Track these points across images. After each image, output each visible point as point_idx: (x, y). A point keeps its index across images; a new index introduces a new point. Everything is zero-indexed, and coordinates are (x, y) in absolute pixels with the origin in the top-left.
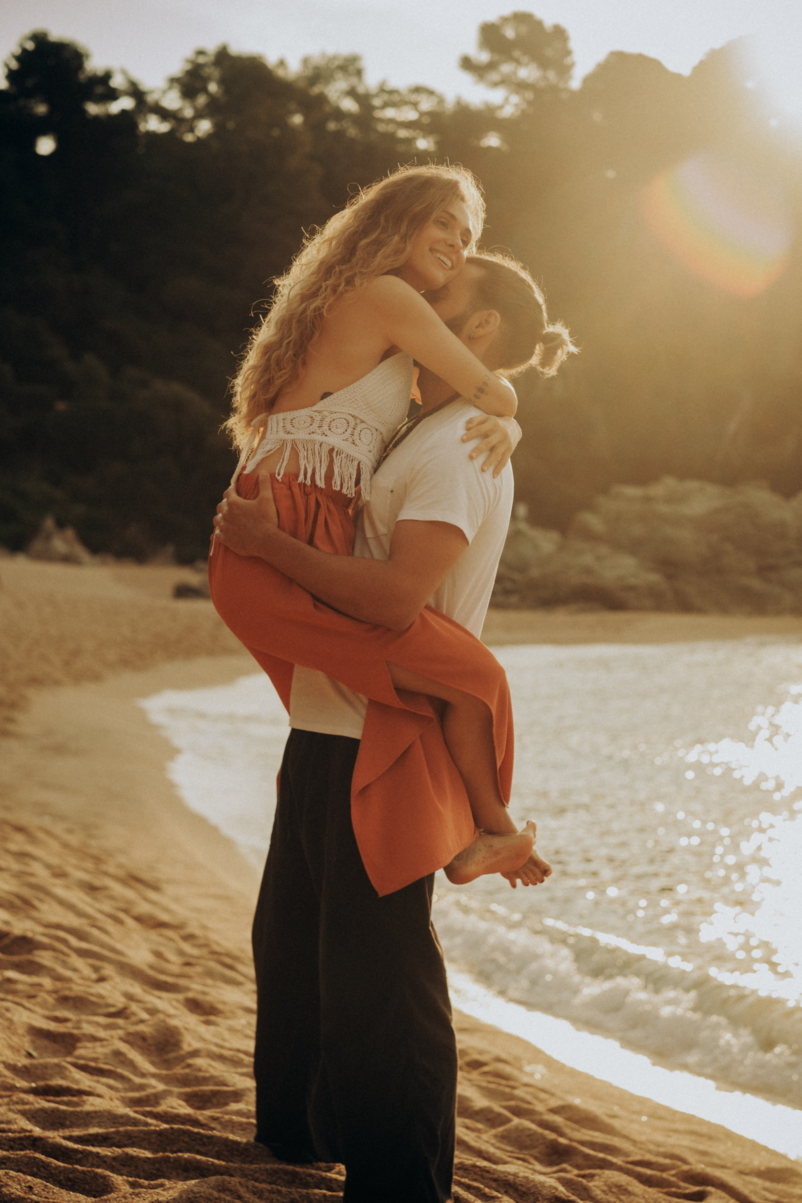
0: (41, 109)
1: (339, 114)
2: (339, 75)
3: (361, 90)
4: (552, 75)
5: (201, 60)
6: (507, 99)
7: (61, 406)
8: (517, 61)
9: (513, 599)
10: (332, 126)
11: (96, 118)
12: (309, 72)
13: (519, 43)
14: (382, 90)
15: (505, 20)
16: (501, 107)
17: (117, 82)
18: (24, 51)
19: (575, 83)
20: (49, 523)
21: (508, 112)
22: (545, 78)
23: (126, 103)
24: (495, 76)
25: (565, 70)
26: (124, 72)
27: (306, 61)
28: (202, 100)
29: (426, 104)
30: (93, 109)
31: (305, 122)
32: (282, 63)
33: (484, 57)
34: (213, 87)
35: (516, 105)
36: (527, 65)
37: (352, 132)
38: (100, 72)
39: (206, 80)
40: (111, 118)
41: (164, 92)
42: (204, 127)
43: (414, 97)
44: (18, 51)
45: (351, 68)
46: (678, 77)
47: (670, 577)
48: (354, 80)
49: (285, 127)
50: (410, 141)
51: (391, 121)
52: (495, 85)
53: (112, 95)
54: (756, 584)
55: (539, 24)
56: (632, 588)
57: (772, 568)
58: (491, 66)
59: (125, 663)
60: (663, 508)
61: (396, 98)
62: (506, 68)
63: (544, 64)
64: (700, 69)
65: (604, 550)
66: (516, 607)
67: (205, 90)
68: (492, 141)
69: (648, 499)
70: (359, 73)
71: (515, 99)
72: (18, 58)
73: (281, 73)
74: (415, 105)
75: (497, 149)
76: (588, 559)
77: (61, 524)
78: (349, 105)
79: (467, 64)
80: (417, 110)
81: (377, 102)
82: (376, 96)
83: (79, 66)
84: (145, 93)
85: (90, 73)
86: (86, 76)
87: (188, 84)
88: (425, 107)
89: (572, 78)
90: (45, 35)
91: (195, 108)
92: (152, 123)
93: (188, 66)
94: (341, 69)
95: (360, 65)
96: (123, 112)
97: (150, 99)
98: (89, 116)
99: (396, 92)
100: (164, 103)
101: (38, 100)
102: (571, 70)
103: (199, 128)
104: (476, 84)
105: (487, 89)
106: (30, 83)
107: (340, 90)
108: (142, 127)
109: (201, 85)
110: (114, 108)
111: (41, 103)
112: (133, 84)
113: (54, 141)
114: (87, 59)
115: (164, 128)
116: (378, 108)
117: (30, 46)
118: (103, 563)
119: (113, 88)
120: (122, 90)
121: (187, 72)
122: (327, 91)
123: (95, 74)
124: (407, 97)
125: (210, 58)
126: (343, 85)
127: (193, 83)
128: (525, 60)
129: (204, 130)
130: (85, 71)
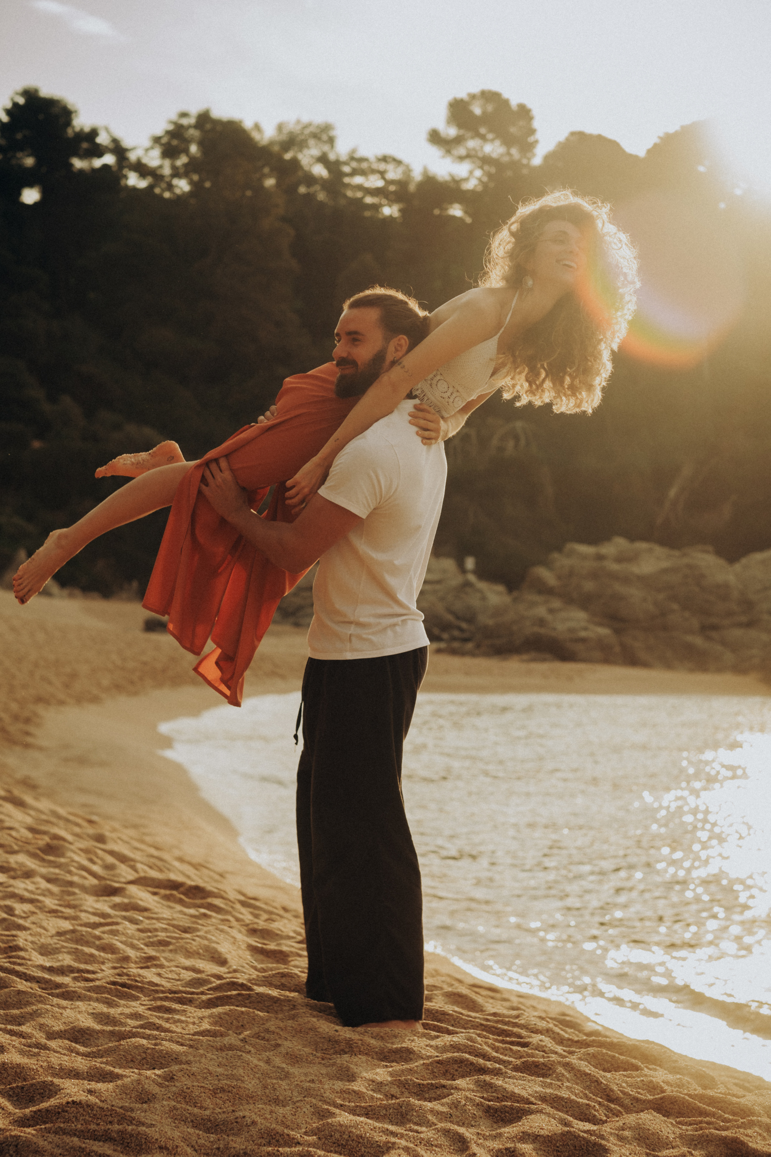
0: (29, 161)
1: (310, 180)
2: (312, 142)
3: (332, 157)
4: (515, 152)
5: (185, 122)
6: (471, 172)
7: (36, 444)
8: (483, 138)
9: (470, 646)
10: (302, 190)
11: (81, 171)
12: (284, 137)
13: (485, 119)
14: (352, 157)
15: (473, 97)
16: (466, 180)
17: (102, 139)
18: (15, 105)
19: (537, 161)
21: (471, 185)
22: (509, 154)
23: (109, 159)
24: (461, 151)
25: (528, 148)
26: (107, 130)
27: (280, 128)
28: (182, 160)
29: (394, 174)
30: (78, 164)
31: (278, 185)
32: (257, 127)
33: (452, 132)
34: (194, 149)
35: (480, 180)
36: (492, 140)
37: (321, 196)
38: (87, 129)
39: (187, 142)
40: (94, 171)
41: (147, 150)
42: (183, 185)
43: (382, 166)
44: (9, 105)
45: (325, 137)
46: (635, 158)
47: (617, 632)
48: (326, 148)
49: (259, 189)
50: (376, 207)
51: (360, 187)
52: (461, 158)
53: (98, 151)
54: (698, 641)
55: (506, 103)
56: (583, 640)
57: (714, 628)
58: (458, 140)
59: (118, 688)
60: (615, 567)
61: (364, 165)
62: (472, 144)
63: (508, 141)
64: (654, 151)
65: (556, 604)
66: (472, 654)
67: (186, 151)
68: (456, 211)
69: (600, 557)
70: (331, 141)
71: (478, 173)
72: (8, 112)
73: (256, 136)
74: (382, 174)
75: (460, 219)
76: (541, 611)
78: (319, 171)
79: (435, 137)
80: (383, 178)
81: (346, 169)
82: (346, 163)
83: (68, 123)
84: (126, 150)
85: (77, 129)
86: (74, 131)
87: (168, 144)
88: (391, 175)
89: (534, 155)
90: (36, 91)
91: (174, 167)
92: (133, 180)
93: (171, 127)
94: (315, 136)
95: (332, 133)
96: (105, 167)
97: (133, 157)
98: (74, 170)
99: (365, 160)
100: (145, 161)
101: (26, 153)
102: (534, 147)
103: (177, 186)
104: (443, 157)
105: (453, 162)
106: (19, 136)
107: (312, 157)
108: (123, 182)
109: (183, 146)
110: (97, 163)
111: (28, 156)
112: (115, 141)
113: (39, 192)
114: (76, 116)
115: (142, 184)
116: (347, 175)
117: (21, 101)
118: (71, 596)
119: (98, 146)
120: (106, 147)
121: (168, 132)
122: (300, 156)
123: (82, 130)
124: (375, 166)
125: (192, 121)
126: (315, 152)
127: (175, 142)
128: (490, 136)
129: (181, 189)
130: (73, 127)
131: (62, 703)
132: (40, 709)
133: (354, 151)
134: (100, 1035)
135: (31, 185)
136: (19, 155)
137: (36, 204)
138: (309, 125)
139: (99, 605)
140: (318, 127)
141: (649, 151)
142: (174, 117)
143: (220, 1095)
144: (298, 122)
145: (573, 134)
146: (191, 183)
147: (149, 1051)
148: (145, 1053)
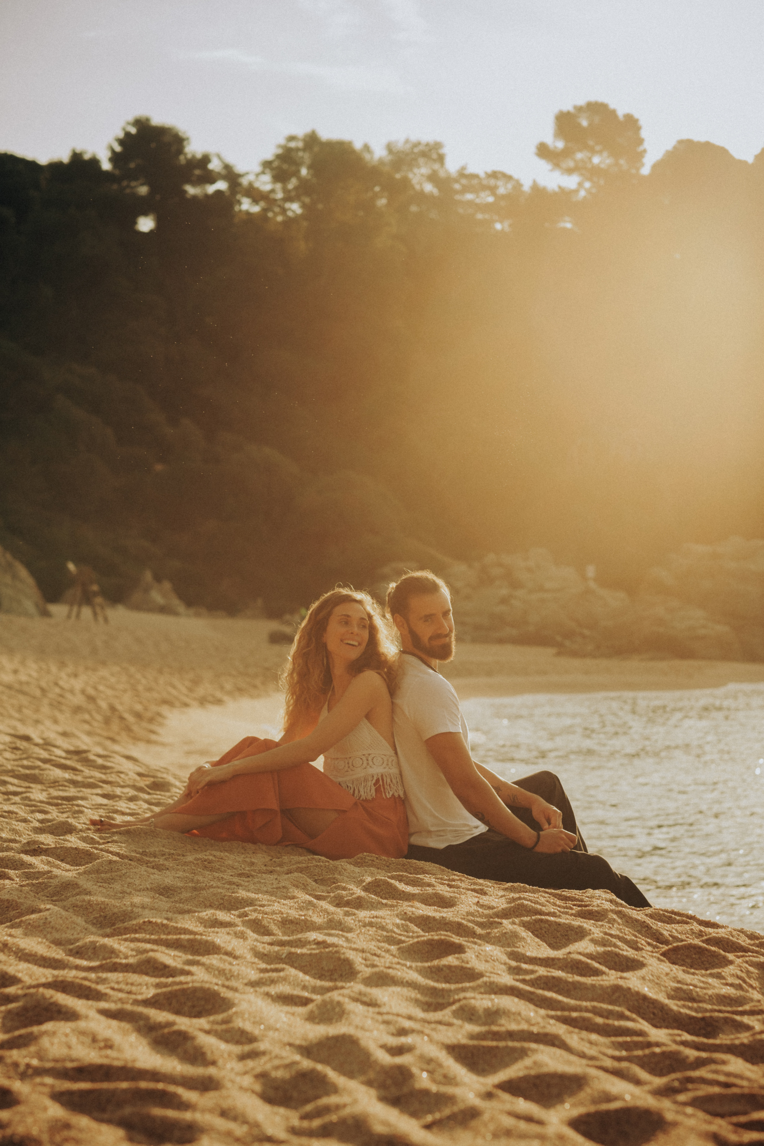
0: (143, 190)
1: (421, 198)
2: (421, 161)
3: (442, 174)
4: (623, 162)
5: (293, 145)
6: (580, 184)
7: (159, 467)
8: (591, 150)
9: (590, 648)
10: (414, 208)
11: (195, 197)
12: (393, 156)
13: (592, 130)
14: (462, 174)
15: (579, 109)
16: (576, 191)
17: (214, 165)
18: (128, 134)
19: (646, 170)
20: (148, 576)
21: (580, 196)
22: (617, 165)
23: (221, 185)
24: (570, 163)
25: (636, 157)
26: (219, 156)
27: (389, 147)
28: (293, 183)
29: (504, 189)
30: (191, 190)
31: (389, 204)
32: (367, 148)
33: (560, 145)
34: (304, 171)
35: (589, 191)
36: (600, 152)
37: (433, 214)
38: (199, 156)
39: (297, 164)
40: (207, 196)
41: (257, 175)
42: (295, 208)
43: (492, 182)
44: (121, 135)
45: (434, 156)
46: (743, 163)
47: (736, 629)
48: (436, 166)
49: (372, 209)
50: (487, 223)
51: (470, 203)
52: (570, 171)
53: (210, 178)
55: (613, 113)
56: (702, 638)
58: (566, 153)
60: (731, 565)
61: (475, 182)
62: (580, 156)
63: (616, 152)
65: (675, 603)
67: (296, 173)
68: (567, 224)
69: (717, 555)
70: (441, 159)
71: (587, 185)
72: (121, 142)
73: (367, 156)
74: (493, 190)
75: (571, 231)
77: (158, 578)
78: (429, 188)
79: (543, 151)
80: (494, 194)
81: (457, 186)
82: (456, 181)
83: (180, 150)
84: (239, 176)
85: (189, 156)
86: (186, 158)
87: (279, 168)
88: (502, 191)
89: (643, 165)
90: (148, 120)
91: (285, 190)
92: (246, 205)
93: (280, 151)
94: (424, 154)
95: (441, 151)
96: (219, 192)
97: (245, 181)
98: (188, 196)
99: (476, 176)
100: (257, 185)
101: (140, 181)
102: (643, 157)
103: (290, 209)
104: (551, 171)
105: (562, 174)
106: (132, 165)
107: (422, 175)
108: (237, 208)
109: (293, 168)
110: (211, 189)
111: (142, 184)
112: (227, 167)
113: (154, 220)
114: (189, 144)
115: (256, 209)
116: (457, 192)
117: (133, 130)
118: (198, 615)
119: (211, 171)
120: (219, 173)
121: (278, 157)
122: (410, 175)
123: (194, 157)
124: (485, 182)
125: (300, 144)
126: (424, 171)
127: (285, 166)
128: (598, 148)
129: (293, 211)
130: (185, 154)
131: (186, 705)
132: (165, 710)
133: (463, 168)
134: (183, 890)
135: (145, 214)
136: (133, 184)
137: (151, 231)
138: (419, 144)
139: (225, 623)
140: (427, 145)
141: (757, 157)
142: (282, 141)
143: (288, 926)
144: (407, 141)
145: (681, 142)
146: (304, 206)
147: (226, 898)
148: (223, 899)
